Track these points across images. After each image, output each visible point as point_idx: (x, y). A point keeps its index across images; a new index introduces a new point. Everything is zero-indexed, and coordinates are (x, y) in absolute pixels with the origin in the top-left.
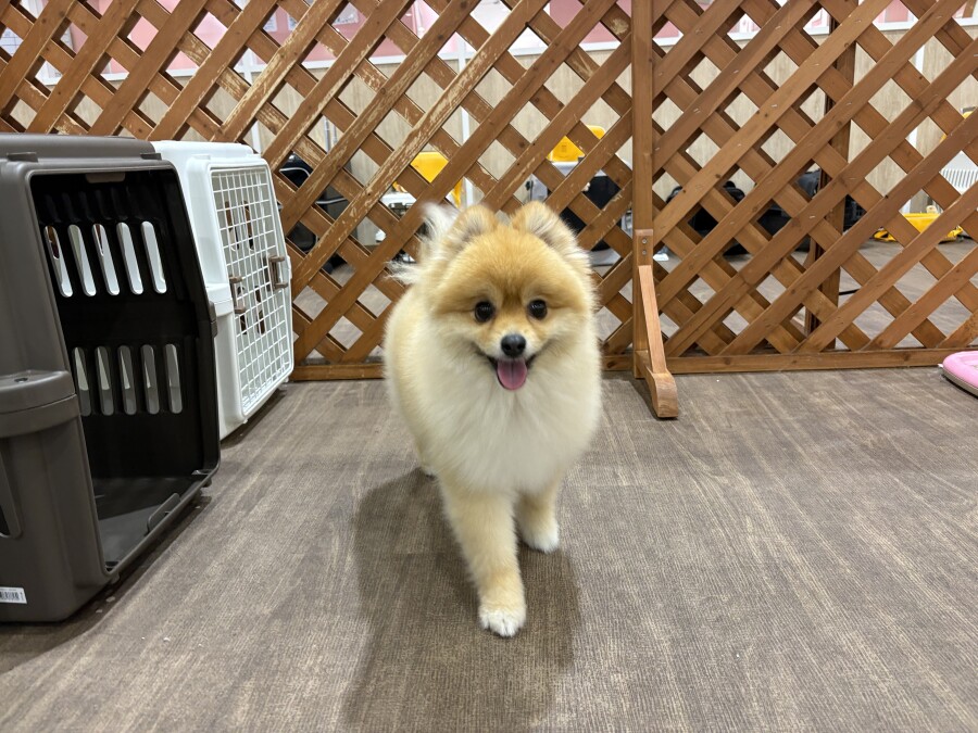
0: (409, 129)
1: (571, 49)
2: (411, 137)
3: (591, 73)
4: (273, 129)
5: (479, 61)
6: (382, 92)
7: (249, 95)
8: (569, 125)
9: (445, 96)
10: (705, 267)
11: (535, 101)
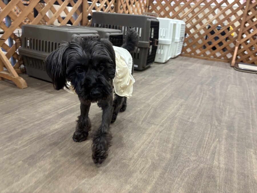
0: (207, 22)
1: (235, 13)
2: (207, 23)
3: (237, 17)
4: (187, 19)
5: (220, 13)
6: (204, 16)
7: (185, 14)
8: (232, 24)
9: (213, 18)
10: (247, 49)
11: (227, 20)
